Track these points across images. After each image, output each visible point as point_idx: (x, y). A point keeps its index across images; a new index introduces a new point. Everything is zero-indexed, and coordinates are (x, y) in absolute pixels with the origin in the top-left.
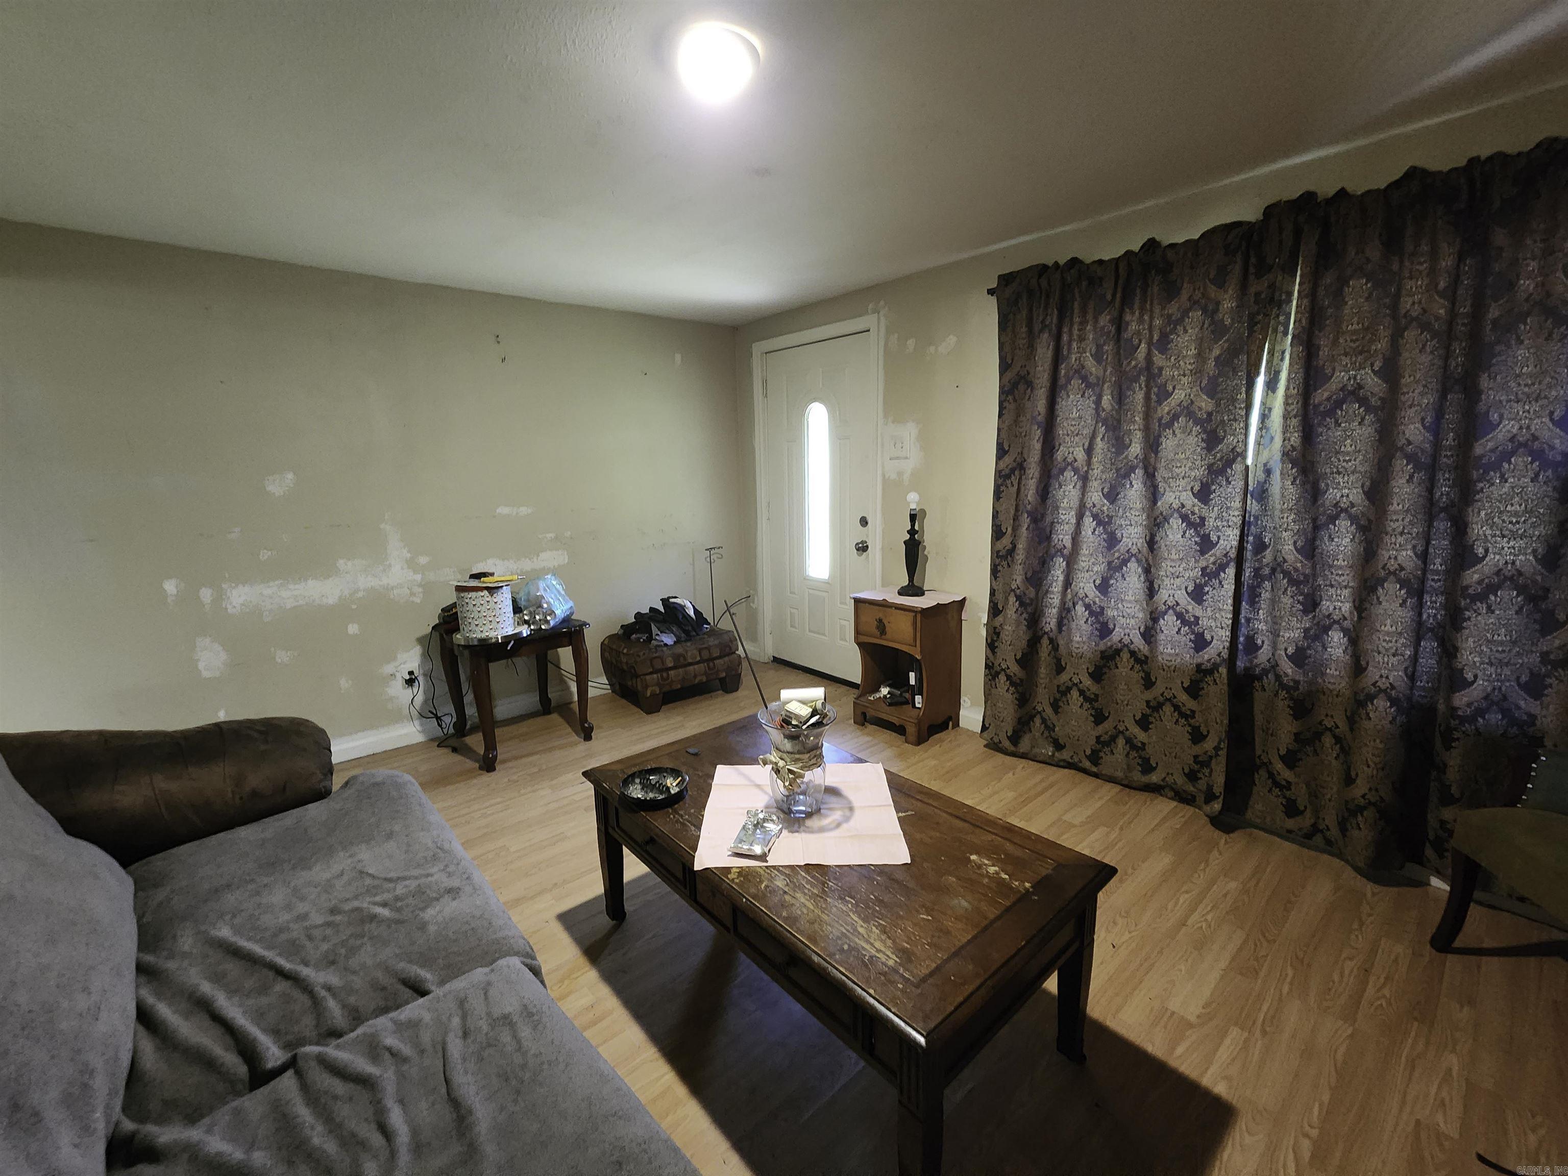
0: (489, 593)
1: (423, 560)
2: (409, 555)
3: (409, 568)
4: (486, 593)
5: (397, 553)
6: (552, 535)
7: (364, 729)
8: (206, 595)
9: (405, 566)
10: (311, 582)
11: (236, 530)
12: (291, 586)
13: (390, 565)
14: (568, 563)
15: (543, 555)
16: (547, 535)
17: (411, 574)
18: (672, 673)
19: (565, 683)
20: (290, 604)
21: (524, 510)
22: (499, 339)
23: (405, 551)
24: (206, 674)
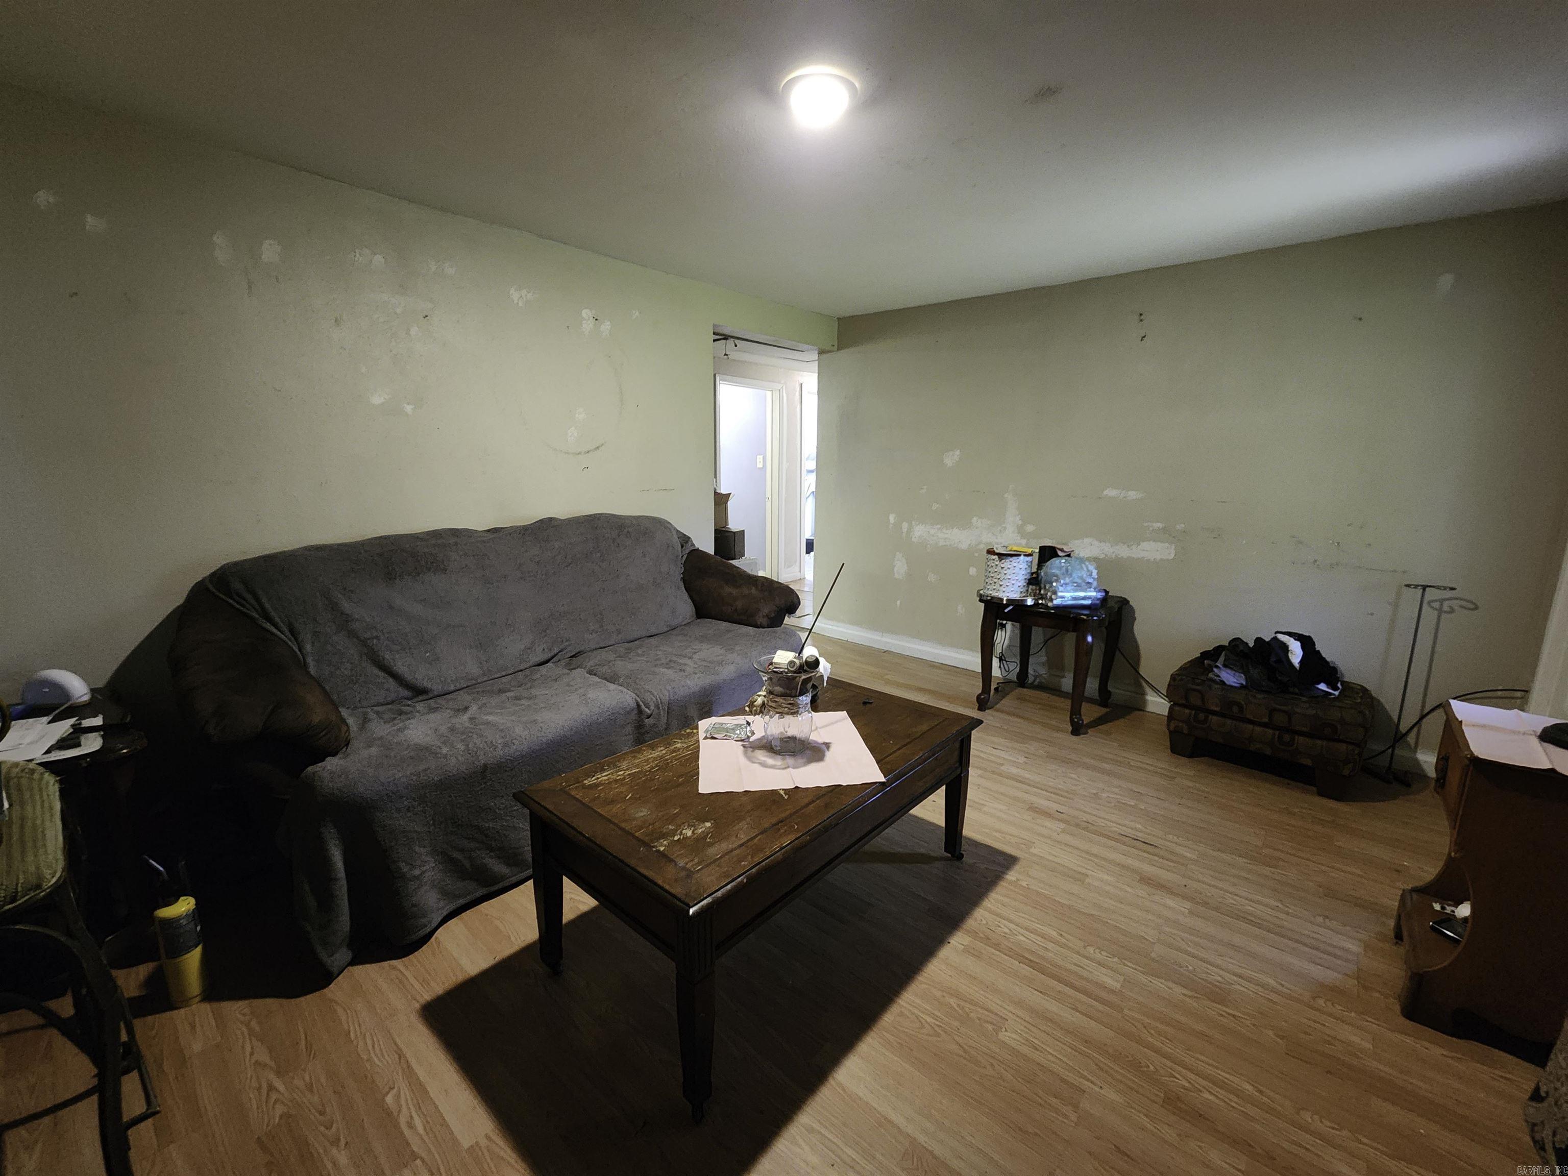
0: (999, 558)
1: (1030, 528)
2: (1020, 522)
3: (1019, 533)
4: (996, 557)
5: (1012, 518)
6: (1160, 525)
7: (966, 649)
8: (905, 525)
9: (1016, 531)
10: (956, 531)
11: (925, 487)
12: (944, 531)
13: (1005, 528)
14: (1173, 559)
15: (1144, 545)
16: (1154, 524)
17: (1019, 538)
18: (1214, 719)
19: (1141, 686)
20: (941, 543)
21: (1133, 495)
22: (1142, 317)
23: (1018, 518)
24: (896, 576)
